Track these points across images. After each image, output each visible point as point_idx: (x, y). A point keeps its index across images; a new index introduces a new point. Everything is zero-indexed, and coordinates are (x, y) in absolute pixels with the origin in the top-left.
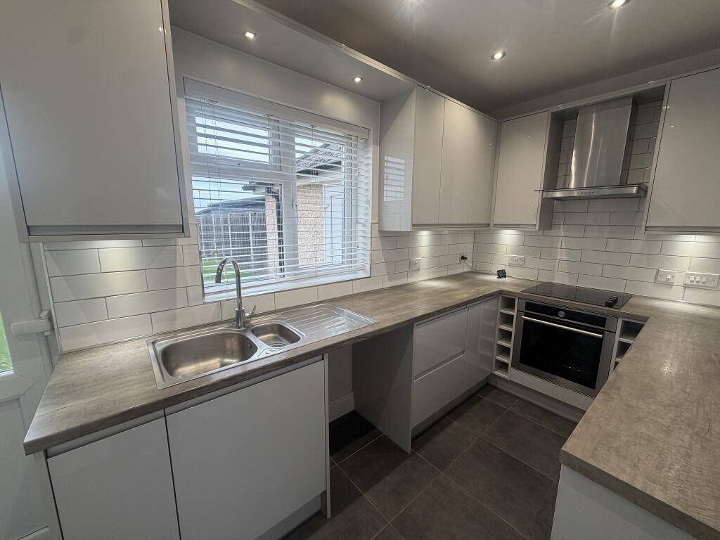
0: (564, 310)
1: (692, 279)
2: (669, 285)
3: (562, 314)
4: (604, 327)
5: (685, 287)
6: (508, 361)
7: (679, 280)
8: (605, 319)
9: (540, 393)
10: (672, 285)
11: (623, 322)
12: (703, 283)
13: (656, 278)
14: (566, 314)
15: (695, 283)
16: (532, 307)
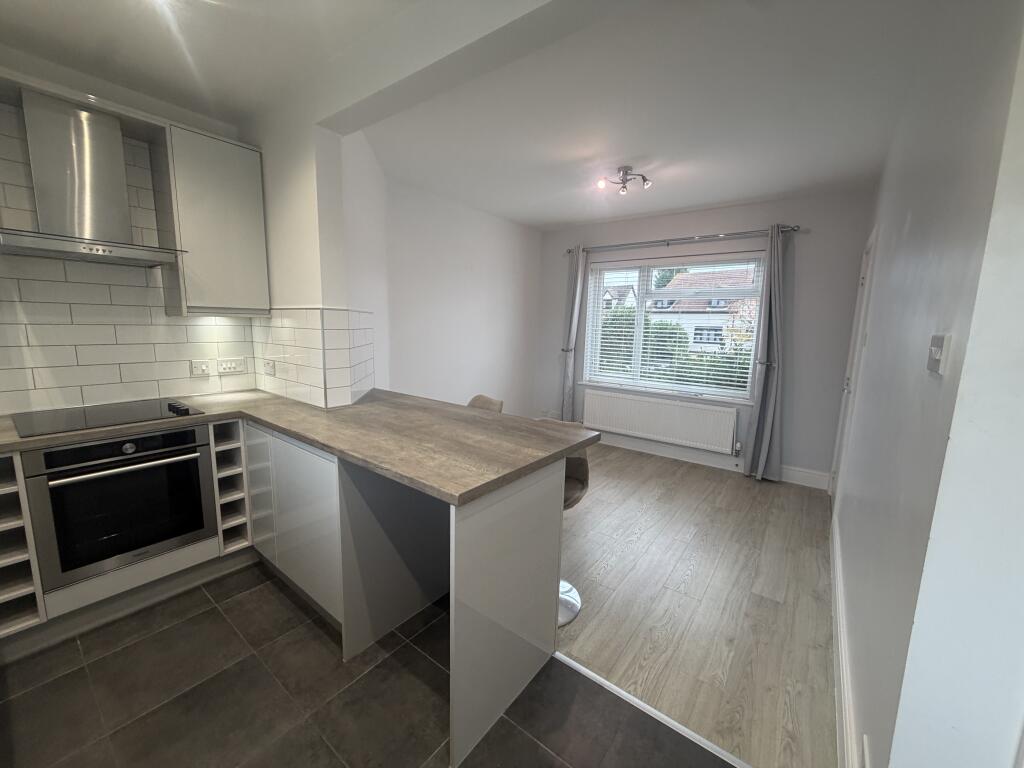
0: (129, 441)
1: (224, 366)
2: (205, 376)
3: (129, 448)
4: (195, 442)
5: (221, 376)
6: (34, 587)
7: (213, 370)
8: (194, 431)
9: (132, 590)
10: (208, 376)
11: (214, 426)
12: (234, 368)
13: (191, 372)
14: (137, 447)
15: (228, 370)
16: (56, 460)
